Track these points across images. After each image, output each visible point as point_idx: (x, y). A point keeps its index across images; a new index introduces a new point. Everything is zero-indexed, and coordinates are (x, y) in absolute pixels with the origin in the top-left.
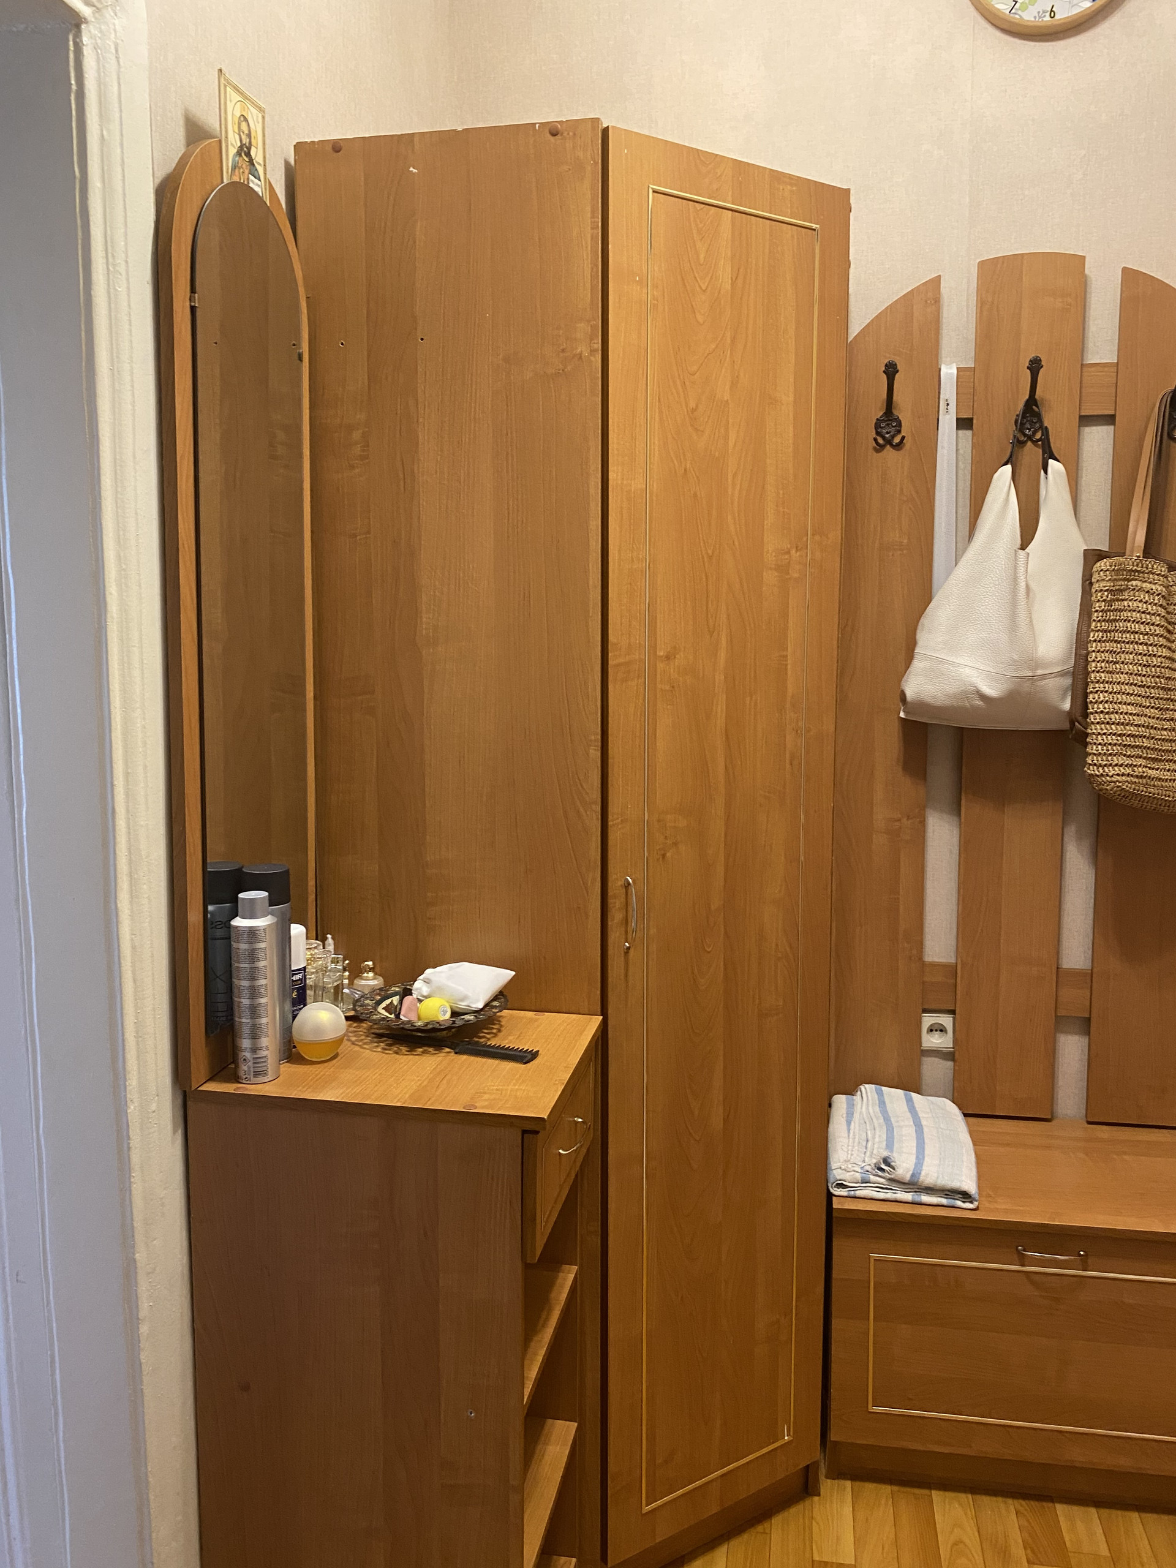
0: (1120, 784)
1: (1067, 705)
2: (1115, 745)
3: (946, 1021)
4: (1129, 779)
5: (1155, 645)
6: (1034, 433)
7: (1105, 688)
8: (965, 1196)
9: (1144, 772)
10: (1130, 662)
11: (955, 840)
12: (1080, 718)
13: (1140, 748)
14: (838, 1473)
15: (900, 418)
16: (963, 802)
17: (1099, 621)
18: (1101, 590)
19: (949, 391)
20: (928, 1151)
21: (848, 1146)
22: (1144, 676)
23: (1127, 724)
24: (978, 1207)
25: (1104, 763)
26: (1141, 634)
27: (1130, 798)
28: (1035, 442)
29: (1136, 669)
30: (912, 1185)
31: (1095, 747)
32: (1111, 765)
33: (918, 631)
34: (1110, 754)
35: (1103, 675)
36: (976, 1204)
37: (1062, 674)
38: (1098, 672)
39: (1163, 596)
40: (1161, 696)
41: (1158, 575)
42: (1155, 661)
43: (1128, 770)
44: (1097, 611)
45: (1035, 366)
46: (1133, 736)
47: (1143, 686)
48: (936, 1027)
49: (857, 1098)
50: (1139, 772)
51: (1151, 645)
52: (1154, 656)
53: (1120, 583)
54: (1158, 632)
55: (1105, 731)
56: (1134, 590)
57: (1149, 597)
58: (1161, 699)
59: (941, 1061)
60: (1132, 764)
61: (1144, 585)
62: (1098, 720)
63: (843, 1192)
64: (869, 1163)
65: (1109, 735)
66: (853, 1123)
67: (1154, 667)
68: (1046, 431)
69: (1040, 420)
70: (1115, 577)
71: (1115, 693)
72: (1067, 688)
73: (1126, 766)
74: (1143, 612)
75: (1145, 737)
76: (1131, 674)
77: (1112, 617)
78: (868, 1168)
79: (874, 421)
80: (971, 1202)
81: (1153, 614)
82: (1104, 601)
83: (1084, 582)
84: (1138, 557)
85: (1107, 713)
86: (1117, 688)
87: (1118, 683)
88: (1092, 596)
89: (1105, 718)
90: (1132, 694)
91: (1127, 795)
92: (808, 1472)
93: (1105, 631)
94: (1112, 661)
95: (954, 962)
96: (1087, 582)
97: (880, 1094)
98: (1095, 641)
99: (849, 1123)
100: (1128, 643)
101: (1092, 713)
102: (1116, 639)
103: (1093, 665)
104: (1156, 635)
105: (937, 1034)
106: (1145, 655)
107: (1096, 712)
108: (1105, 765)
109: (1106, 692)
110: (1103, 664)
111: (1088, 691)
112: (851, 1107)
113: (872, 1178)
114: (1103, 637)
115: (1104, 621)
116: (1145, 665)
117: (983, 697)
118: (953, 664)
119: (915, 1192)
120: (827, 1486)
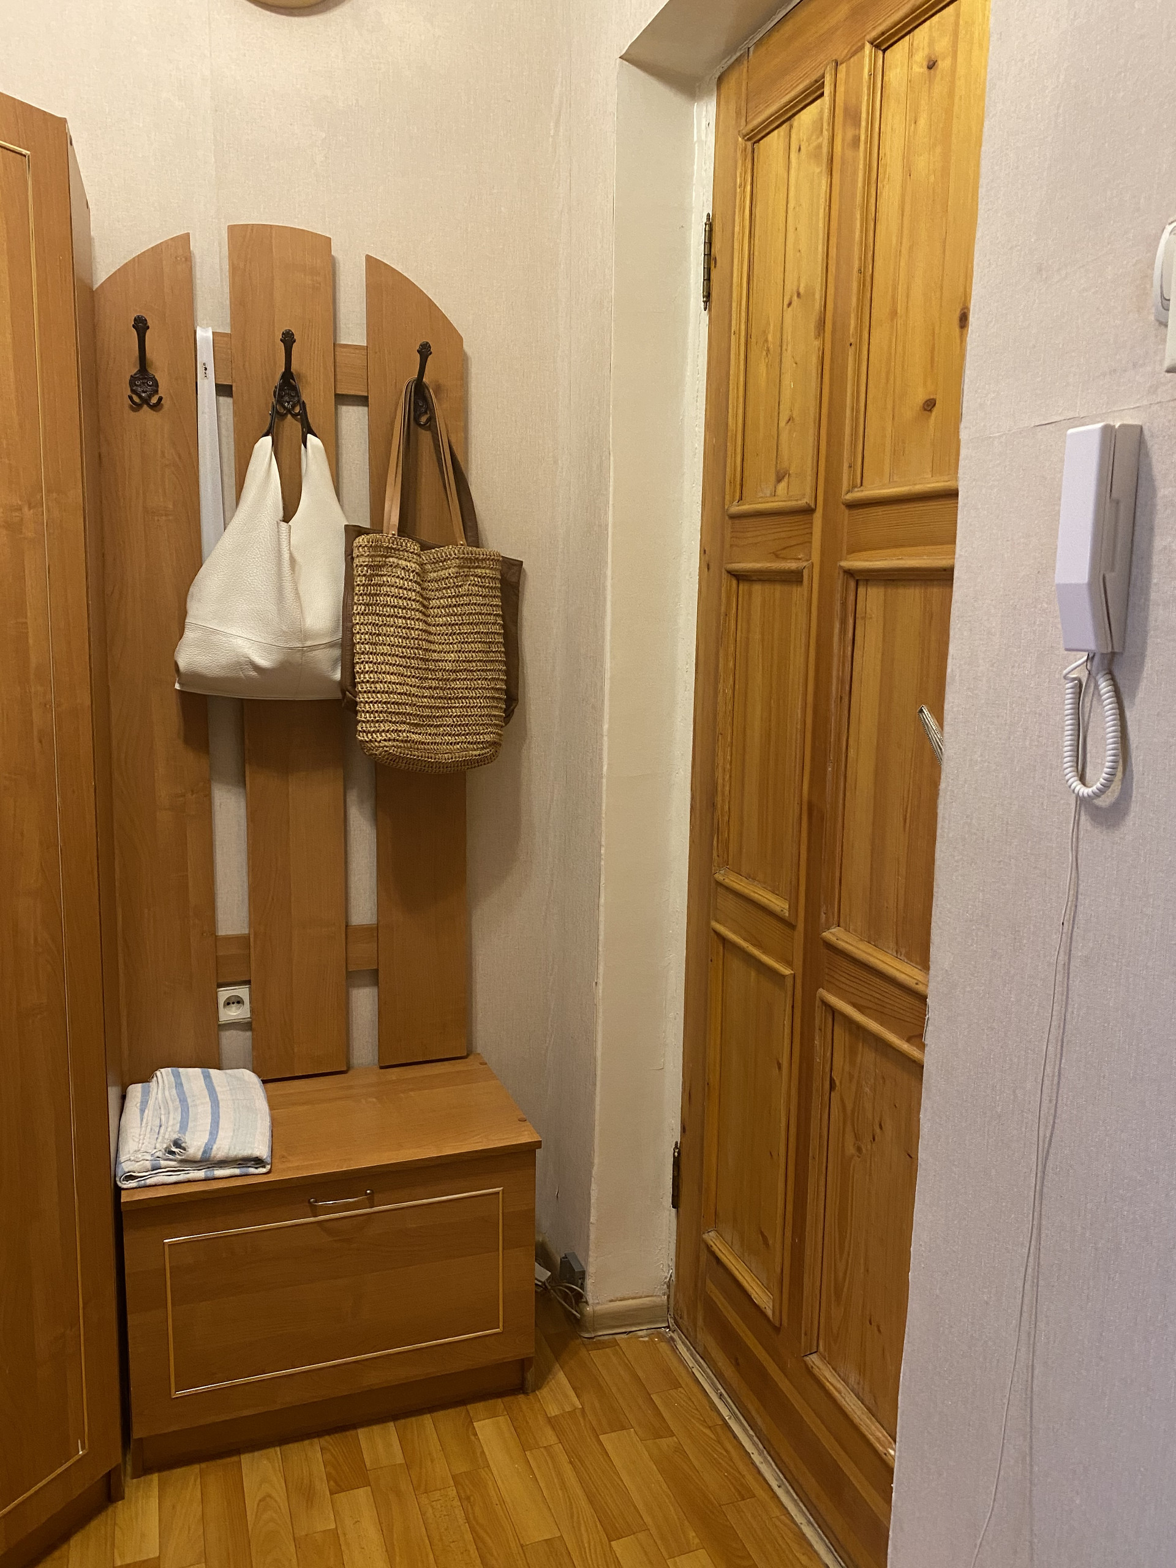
0: (388, 749)
1: (337, 676)
2: (381, 712)
3: (243, 992)
4: (395, 744)
5: (413, 619)
6: (293, 407)
7: (369, 658)
8: (258, 1162)
9: (408, 737)
10: (391, 634)
11: (243, 812)
12: (350, 688)
13: (404, 714)
14: (144, 1470)
15: (156, 377)
16: (247, 773)
17: (361, 594)
18: (361, 565)
19: (205, 355)
20: (223, 1123)
21: (140, 1135)
22: (404, 647)
23: (391, 693)
24: (270, 1169)
25: (372, 730)
26: (400, 608)
27: (397, 761)
28: (294, 416)
29: (396, 641)
30: (206, 1161)
31: (363, 715)
32: (378, 731)
33: (188, 600)
34: (377, 721)
35: (367, 646)
36: (269, 1167)
37: (331, 645)
38: (363, 643)
39: (417, 573)
40: (420, 666)
41: (411, 553)
42: (414, 634)
43: (394, 736)
44: (358, 585)
45: (288, 339)
46: (397, 703)
47: (404, 657)
48: (233, 1000)
49: (153, 1084)
50: (404, 737)
51: (409, 618)
52: (413, 629)
53: (378, 559)
54: (414, 606)
55: (372, 699)
56: (391, 566)
57: (405, 573)
58: (420, 669)
59: (240, 1033)
60: (397, 730)
61: (400, 562)
62: (365, 689)
63: (133, 1184)
64: (160, 1148)
65: (375, 703)
66: (146, 1111)
67: (412, 639)
68: (303, 406)
69: (298, 394)
70: (372, 553)
71: (379, 663)
72: (337, 659)
73: (392, 731)
74: (401, 588)
75: (407, 704)
76: (393, 645)
77: (373, 592)
78: (159, 1154)
79: (128, 378)
80: (264, 1167)
81: (410, 590)
82: (364, 575)
83: (347, 556)
84: (394, 535)
85: (373, 682)
86: (380, 659)
87: (382, 655)
88: (353, 571)
89: (371, 688)
90: (394, 665)
91: (395, 758)
92: (110, 1479)
93: (368, 605)
94: (375, 633)
95: (247, 932)
96: (349, 557)
97: (177, 1076)
98: (358, 613)
99: (142, 1111)
100: (388, 616)
101: (359, 683)
102: (378, 612)
103: (358, 636)
104: (413, 610)
105: (234, 1007)
106: (404, 628)
107: (363, 682)
108: (374, 732)
109: (371, 662)
110: (367, 636)
111: (355, 661)
112: (146, 1094)
113: (163, 1163)
114: (365, 610)
115: (365, 594)
116: (404, 638)
117: (256, 668)
118: (225, 634)
119: (209, 1168)
120: (131, 1486)
